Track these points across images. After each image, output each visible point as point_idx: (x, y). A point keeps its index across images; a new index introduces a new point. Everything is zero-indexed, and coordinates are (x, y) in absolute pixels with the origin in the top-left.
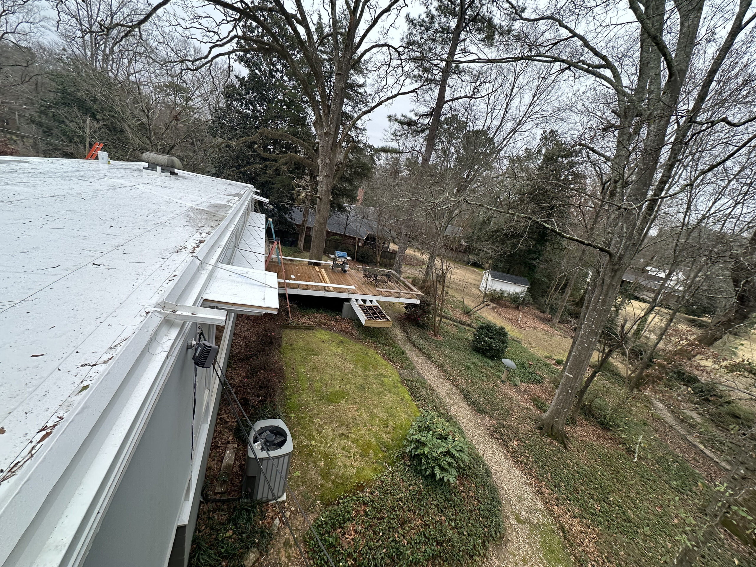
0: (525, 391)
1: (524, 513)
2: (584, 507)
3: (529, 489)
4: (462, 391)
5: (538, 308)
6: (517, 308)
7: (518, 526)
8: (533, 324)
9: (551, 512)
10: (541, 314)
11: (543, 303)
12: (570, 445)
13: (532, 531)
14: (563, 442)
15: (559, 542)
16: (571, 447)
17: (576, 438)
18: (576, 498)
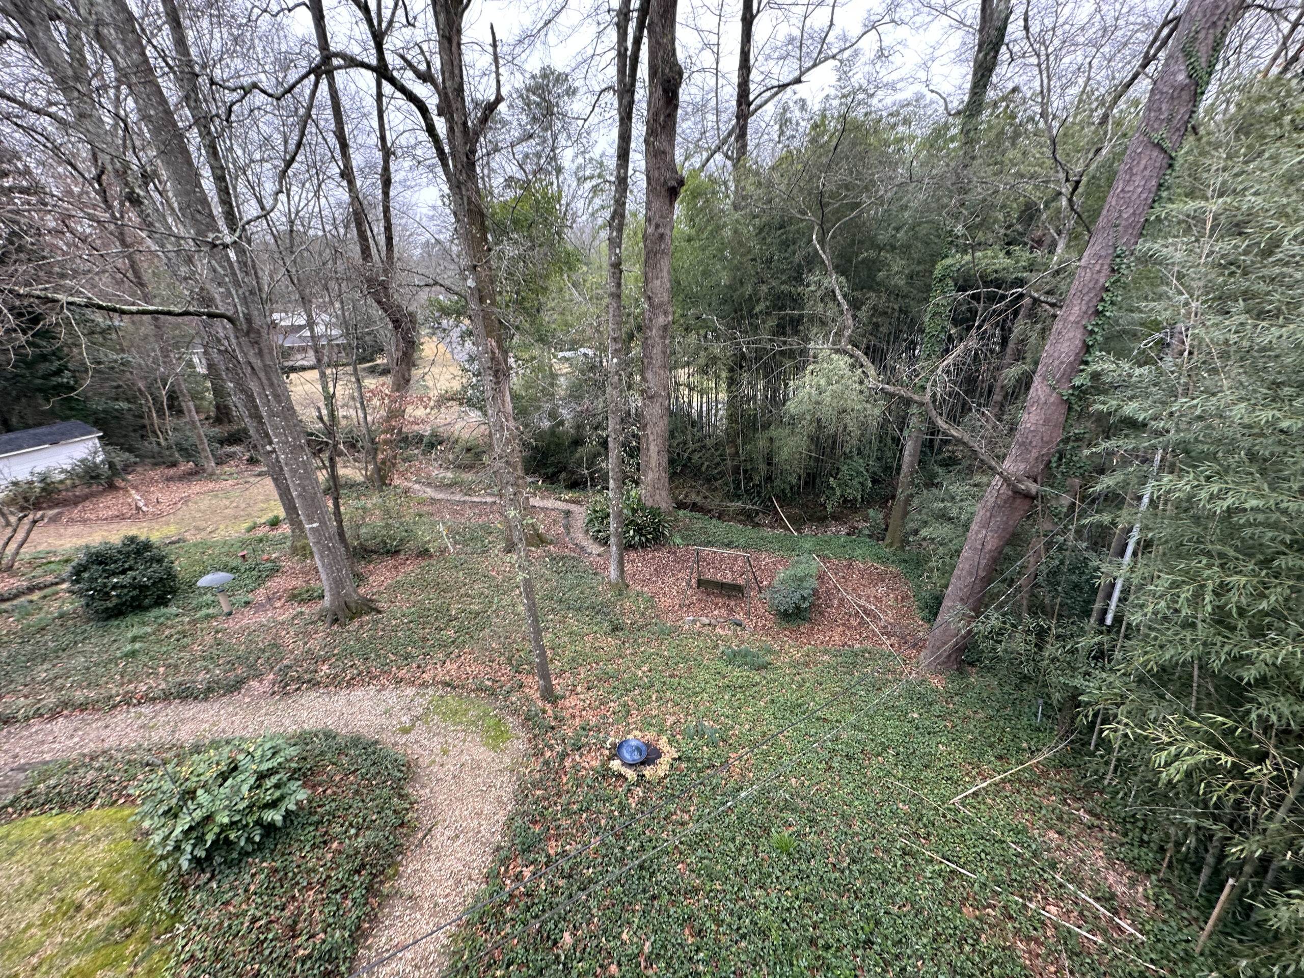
0: (269, 599)
1: (404, 719)
2: (443, 645)
3: (386, 693)
4: (167, 697)
5: (155, 464)
6: (111, 487)
7: (412, 736)
8: (176, 497)
9: (424, 685)
10: (172, 472)
11: (156, 449)
12: (380, 605)
13: (427, 722)
14: (373, 609)
15: (453, 698)
16: (383, 605)
17: (378, 592)
18: (430, 647)
